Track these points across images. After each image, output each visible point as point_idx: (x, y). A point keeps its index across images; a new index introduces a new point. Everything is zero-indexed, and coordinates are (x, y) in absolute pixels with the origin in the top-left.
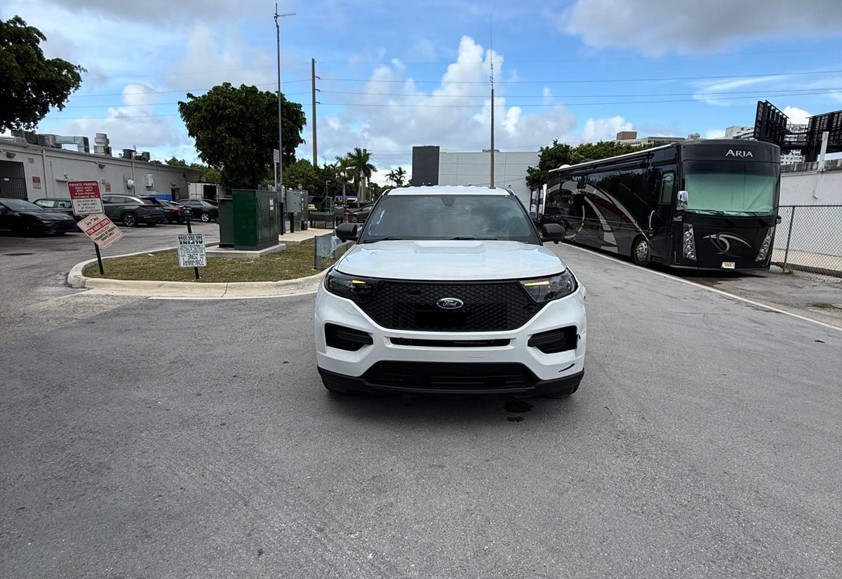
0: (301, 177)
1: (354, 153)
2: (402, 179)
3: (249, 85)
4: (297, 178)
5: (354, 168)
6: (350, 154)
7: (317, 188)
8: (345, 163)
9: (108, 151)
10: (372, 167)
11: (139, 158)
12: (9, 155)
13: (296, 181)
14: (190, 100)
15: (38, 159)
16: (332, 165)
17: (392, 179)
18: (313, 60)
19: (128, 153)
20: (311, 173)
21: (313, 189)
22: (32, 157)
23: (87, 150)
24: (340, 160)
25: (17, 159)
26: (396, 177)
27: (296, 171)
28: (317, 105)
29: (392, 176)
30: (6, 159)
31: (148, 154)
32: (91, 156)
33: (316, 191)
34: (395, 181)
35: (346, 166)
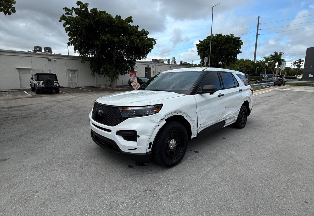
0: (245, 67)
1: (273, 54)
2: (301, 65)
3: (218, 34)
4: (243, 67)
5: (272, 61)
6: (271, 55)
7: (251, 71)
8: (267, 59)
9: (175, 62)
10: (283, 60)
11: (184, 64)
12: (148, 66)
13: (243, 68)
14: (200, 43)
15: (154, 66)
16: (260, 61)
17: (295, 65)
18: (259, 17)
19: (181, 62)
20: (249, 65)
21: (249, 71)
22: (153, 66)
23: (169, 63)
24: (265, 58)
25: (149, 67)
26: (298, 64)
27: (243, 64)
28: (258, 36)
29: (295, 63)
30: (147, 67)
31: (186, 62)
32: (170, 65)
33: (251, 72)
34: (297, 66)
35: (268, 61)
